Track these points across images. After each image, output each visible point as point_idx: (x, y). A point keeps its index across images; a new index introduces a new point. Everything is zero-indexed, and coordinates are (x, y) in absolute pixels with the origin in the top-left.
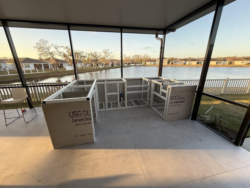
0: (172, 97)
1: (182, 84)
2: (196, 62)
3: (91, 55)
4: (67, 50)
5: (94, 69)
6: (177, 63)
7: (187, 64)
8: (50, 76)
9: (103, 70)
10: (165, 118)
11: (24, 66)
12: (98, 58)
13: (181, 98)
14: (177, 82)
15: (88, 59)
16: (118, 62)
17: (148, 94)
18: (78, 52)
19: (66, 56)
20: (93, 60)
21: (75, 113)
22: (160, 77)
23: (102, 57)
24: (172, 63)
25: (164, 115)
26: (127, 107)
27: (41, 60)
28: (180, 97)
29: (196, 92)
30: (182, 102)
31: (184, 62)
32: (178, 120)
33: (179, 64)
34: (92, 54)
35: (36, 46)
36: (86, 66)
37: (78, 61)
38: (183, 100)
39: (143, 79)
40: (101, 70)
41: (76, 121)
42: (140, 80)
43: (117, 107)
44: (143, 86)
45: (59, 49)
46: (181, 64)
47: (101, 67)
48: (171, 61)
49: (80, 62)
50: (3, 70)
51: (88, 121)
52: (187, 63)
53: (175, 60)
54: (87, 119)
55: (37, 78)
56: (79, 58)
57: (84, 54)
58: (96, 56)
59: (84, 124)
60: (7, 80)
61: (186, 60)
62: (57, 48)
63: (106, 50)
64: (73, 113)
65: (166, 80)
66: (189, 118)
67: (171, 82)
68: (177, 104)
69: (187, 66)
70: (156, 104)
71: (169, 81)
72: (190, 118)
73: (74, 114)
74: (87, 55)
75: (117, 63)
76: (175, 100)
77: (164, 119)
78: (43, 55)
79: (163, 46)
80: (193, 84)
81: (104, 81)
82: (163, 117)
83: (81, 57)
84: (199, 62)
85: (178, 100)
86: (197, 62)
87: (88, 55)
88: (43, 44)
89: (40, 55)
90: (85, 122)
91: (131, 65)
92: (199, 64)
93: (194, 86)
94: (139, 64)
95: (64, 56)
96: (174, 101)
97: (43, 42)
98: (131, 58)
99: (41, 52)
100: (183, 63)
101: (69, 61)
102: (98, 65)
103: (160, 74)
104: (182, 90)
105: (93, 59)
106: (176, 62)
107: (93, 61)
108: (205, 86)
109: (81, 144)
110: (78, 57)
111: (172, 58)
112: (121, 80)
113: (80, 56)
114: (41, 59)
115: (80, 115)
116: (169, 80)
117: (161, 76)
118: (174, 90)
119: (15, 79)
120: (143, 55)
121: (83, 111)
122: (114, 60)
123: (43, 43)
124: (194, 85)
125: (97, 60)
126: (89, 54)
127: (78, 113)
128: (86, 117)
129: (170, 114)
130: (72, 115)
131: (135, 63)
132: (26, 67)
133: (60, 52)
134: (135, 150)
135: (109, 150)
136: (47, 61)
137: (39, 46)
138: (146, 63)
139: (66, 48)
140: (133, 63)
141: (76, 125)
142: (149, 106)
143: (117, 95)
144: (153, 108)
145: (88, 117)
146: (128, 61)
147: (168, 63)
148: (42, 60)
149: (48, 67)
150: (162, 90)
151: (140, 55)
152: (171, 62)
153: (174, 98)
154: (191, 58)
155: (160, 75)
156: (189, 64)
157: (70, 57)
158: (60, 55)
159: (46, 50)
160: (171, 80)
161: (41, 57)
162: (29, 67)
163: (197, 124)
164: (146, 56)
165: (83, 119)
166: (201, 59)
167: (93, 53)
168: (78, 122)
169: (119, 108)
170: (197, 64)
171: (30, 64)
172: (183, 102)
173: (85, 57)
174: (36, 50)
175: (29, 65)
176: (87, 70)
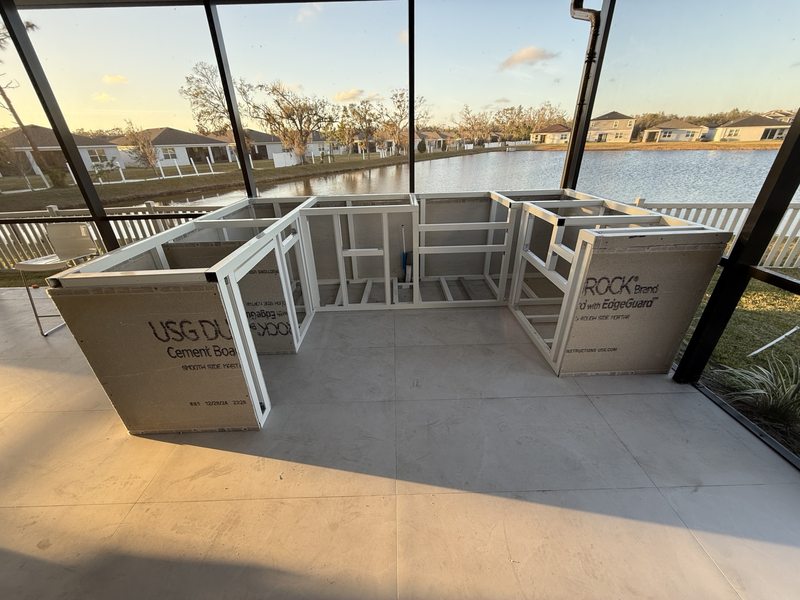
0: (591, 283)
1: (659, 222)
2: (761, 130)
3: (350, 113)
4: (275, 97)
5: (361, 162)
6: (673, 136)
7: (717, 138)
8: (229, 186)
9: (390, 165)
10: (555, 361)
11: (161, 155)
12: (374, 124)
13: (639, 289)
14: (635, 212)
15: (342, 128)
16: (443, 136)
17: (505, 260)
18: (311, 103)
19: (275, 120)
20: (357, 132)
21: (171, 325)
22: (568, 191)
23: (387, 119)
24: (652, 137)
25: (554, 347)
26: (418, 302)
27: (203, 136)
28: (632, 285)
29: (723, 262)
30: (642, 304)
31: (706, 130)
32: (613, 374)
33: (683, 138)
34: (356, 108)
35: (186, 88)
36: (336, 153)
37: (311, 135)
38: (649, 296)
39: (495, 196)
40: (382, 165)
41: (180, 353)
42: (484, 204)
43: (384, 301)
44: (492, 225)
45: (250, 94)
46: (687, 139)
47: (382, 154)
48: (649, 127)
49: (318, 137)
50: (109, 168)
51: (223, 360)
52: (720, 133)
53: (664, 125)
54: (219, 352)
55: (193, 190)
56: (311, 126)
57: (328, 111)
58: (367, 118)
59: (212, 366)
60: (119, 197)
61: (714, 122)
62: (245, 93)
63: (400, 92)
64: (166, 325)
65: (589, 205)
66: (666, 373)
67: (609, 212)
68: (615, 313)
69: (717, 147)
70: (535, 298)
71: (602, 210)
72: (671, 374)
73: (169, 332)
74: (337, 112)
75: (439, 142)
76: (609, 296)
77: (552, 364)
78: (206, 117)
79: (598, 50)
80: (713, 225)
81: (344, 204)
82: (550, 354)
83: (318, 121)
84: (774, 131)
85: (624, 297)
86: (766, 132)
87: (341, 114)
88: (206, 80)
89: (200, 117)
90: (216, 360)
91: (486, 145)
92: (771, 137)
93: (717, 234)
94: (518, 143)
95: (267, 120)
96: (600, 299)
97: (204, 72)
98: (491, 120)
99: (200, 109)
100: (698, 136)
101: (282, 137)
102: (372, 148)
103: (571, 178)
104: (647, 251)
105: (358, 126)
106: (667, 132)
107: (357, 134)
108: (779, 232)
109: (215, 431)
110: (309, 121)
111: (655, 116)
112: (406, 201)
113: (316, 118)
114: (202, 131)
115: (193, 335)
116: (602, 204)
117: (574, 188)
118: (606, 252)
119: (137, 193)
120: (537, 108)
121: (201, 322)
122: (431, 130)
123: (204, 76)
124: (717, 230)
125: (370, 132)
126: (345, 110)
127: (181, 326)
128: (214, 343)
129: (577, 350)
130: (162, 333)
131: (503, 140)
132: (167, 157)
133: (254, 107)
134: (393, 480)
135: (301, 465)
136: (218, 138)
137: (194, 87)
138: (543, 139)
139: (274, 89)
140: (494, 140)
141: (185, 368)
142: (507, 307)
143: (382, 258)
144: (519, 314)
145: (221, 342)
146: (479, 133)
147: (636, 135)
148: (208, 133)
149: (225, 158)
150: (556, 246)
151: (525, 108)
152: (646, 132)
153: (603, 285)
154: (741, 111)
155: (570, 183)
156: (723, 140)
157: (284, 121)
158: (255, 115)
159: (216, 102)
160: (612, 205)
161: (203, 123)
162: (174, 156)
163: (697, 405)
164: (547, 112)
165: (207, 351)
166: (787, 115)
167: (359, 104)
168: (191, 360)
169: (388, 306)
170: (764, 136)
171: (176, 149)
172: (649, 304)
173: (331, 120)
174: (187, 101)
175: (173, 149)
176: (340, 165)
